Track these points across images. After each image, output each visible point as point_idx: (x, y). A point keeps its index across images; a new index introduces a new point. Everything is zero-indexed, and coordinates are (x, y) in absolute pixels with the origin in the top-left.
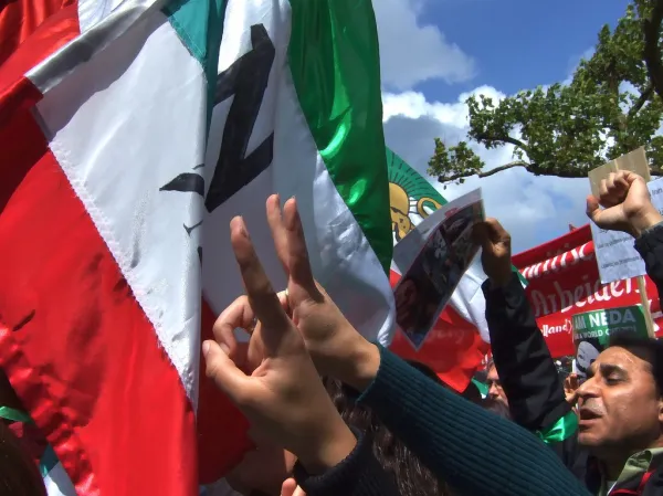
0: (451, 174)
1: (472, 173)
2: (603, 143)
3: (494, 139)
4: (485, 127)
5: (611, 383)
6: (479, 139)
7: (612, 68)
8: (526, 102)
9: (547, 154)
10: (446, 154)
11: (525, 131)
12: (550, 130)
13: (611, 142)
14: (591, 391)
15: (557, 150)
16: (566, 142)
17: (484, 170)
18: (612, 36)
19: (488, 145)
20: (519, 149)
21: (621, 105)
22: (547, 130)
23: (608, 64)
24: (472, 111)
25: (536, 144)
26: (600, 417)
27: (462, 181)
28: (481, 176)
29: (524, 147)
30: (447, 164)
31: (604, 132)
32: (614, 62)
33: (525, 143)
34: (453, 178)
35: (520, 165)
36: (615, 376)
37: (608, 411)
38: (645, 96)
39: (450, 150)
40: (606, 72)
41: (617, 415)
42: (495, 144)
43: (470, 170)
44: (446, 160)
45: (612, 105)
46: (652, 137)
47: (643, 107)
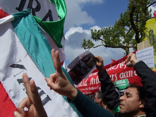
0: (87, 47)
1: (92, 47)
2: (121, 40)
3: (97, 39)
4: (95, 36)
5: (128, 97)
6: (93, 39)
7: (123, 23)
8: (104, 31)
9: (109, 42)
10: (86, 43)
11: (104, 37)
12: (110, 37)
13: (123, 40)
14: (123, 99)
15: (111, 41)
16: (113, 40)
17: (95, 46)
18: (123, 15)
19: (96, 40)
20: (103, 41)
21: (125, 31)
22: (109, 37)
23: (122, 22)
24: (92, 32)
25: (106, 40)
26: (124, 105)
27: (89, 49)
28: (94, 48)
29: (104, 41)
30: (86, 45)
31: (121, 37)
32: (123, 22)
33: (104, 40)
34: (88, 48)
35: (103, 45)
36: (129, 95)
37: (126, 104)
38: (130, 29)
39: (87, 41)
40: (122, 24)
41: (128, 105)
42: (97, 40)
43: (91, 46)
44: (86, 44)
45: (123, 31)
46: (132, 39)
47: (130, 32)
